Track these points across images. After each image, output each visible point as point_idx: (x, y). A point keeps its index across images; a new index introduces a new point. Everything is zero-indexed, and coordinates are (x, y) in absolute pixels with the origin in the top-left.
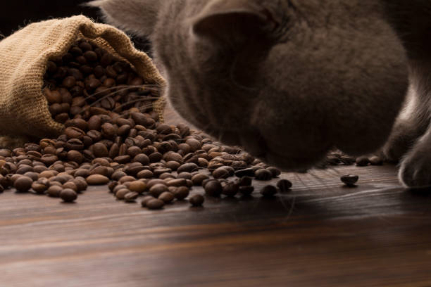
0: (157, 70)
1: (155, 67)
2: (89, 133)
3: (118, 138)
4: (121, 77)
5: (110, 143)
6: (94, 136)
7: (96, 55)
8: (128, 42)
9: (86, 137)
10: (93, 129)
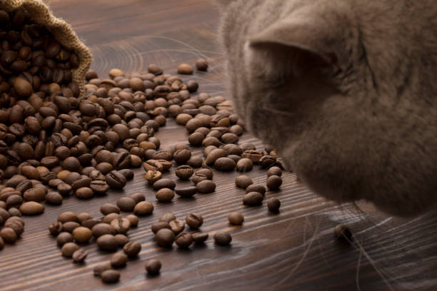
0: (77, 37)
1: (74, 33)
2: (12, 128)
3: (43, 133)
4: (37, 43)
5: (35, 140)
6: (17, 132)
7: (8, 16)
8: (47, 11)
9: (9, 134)
10: (15, 122)
